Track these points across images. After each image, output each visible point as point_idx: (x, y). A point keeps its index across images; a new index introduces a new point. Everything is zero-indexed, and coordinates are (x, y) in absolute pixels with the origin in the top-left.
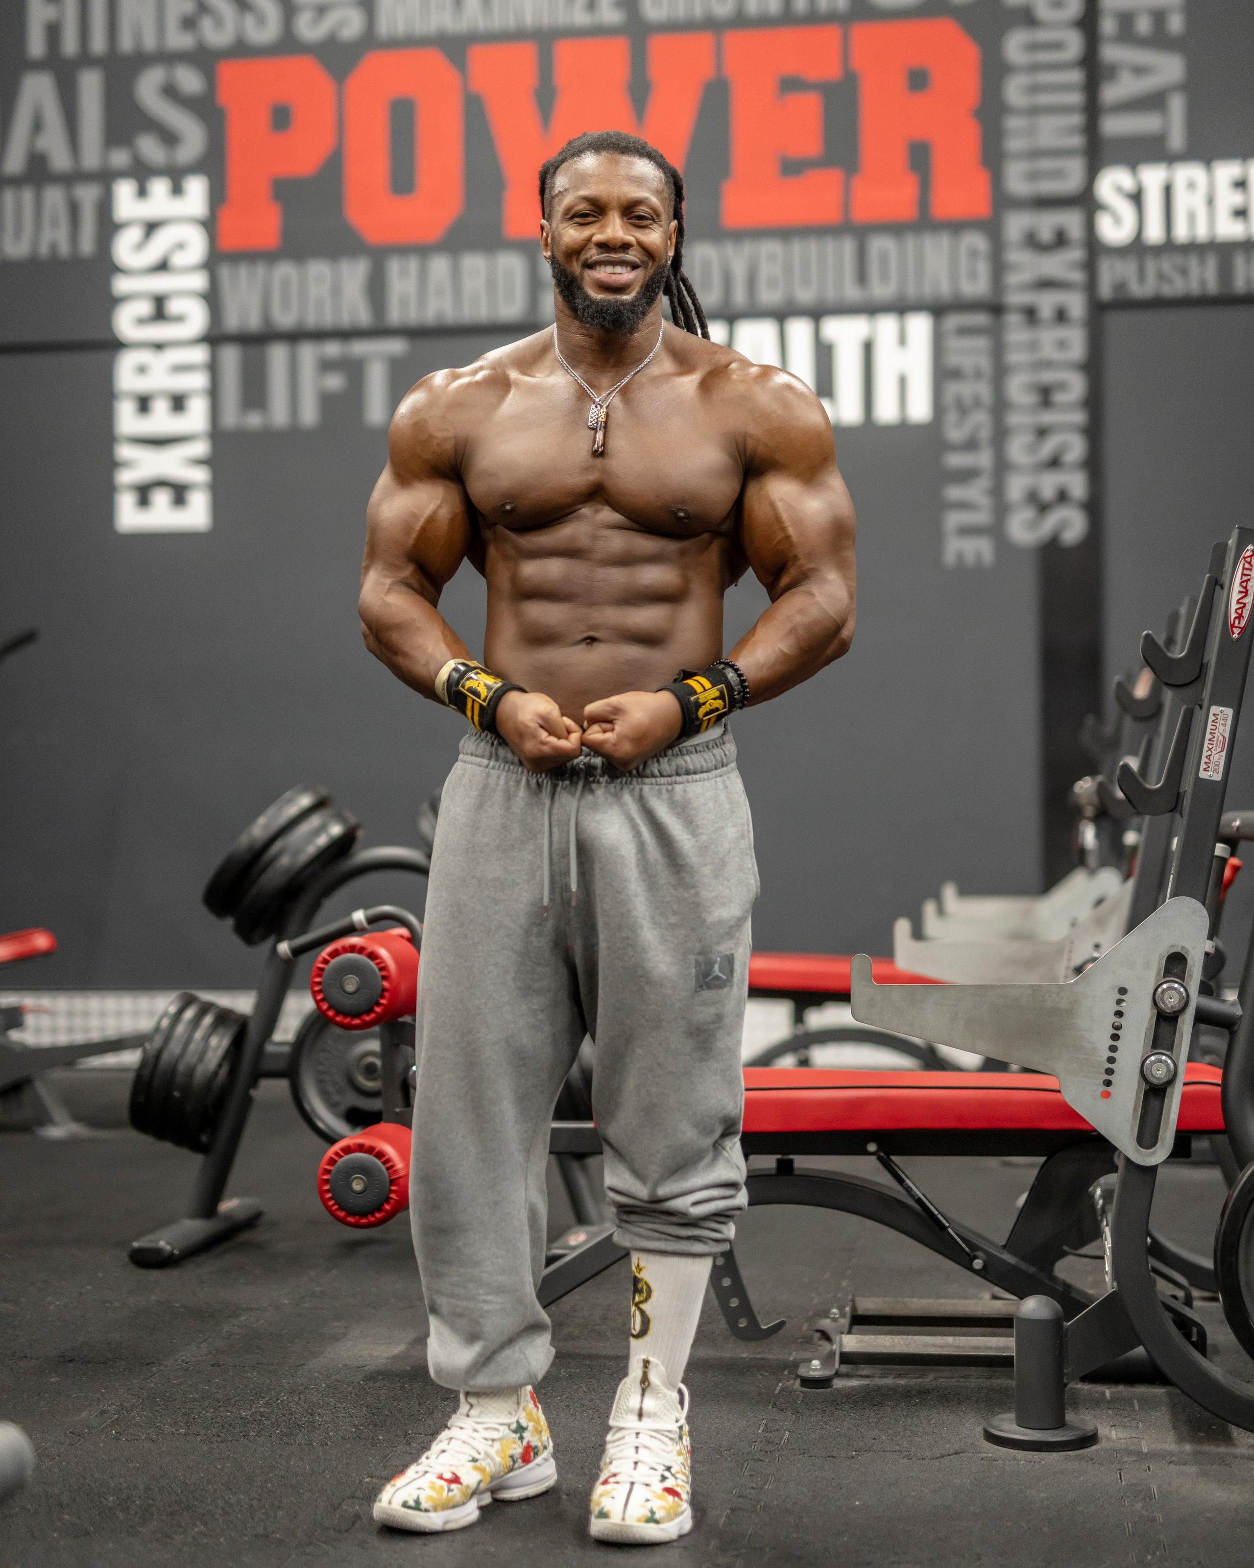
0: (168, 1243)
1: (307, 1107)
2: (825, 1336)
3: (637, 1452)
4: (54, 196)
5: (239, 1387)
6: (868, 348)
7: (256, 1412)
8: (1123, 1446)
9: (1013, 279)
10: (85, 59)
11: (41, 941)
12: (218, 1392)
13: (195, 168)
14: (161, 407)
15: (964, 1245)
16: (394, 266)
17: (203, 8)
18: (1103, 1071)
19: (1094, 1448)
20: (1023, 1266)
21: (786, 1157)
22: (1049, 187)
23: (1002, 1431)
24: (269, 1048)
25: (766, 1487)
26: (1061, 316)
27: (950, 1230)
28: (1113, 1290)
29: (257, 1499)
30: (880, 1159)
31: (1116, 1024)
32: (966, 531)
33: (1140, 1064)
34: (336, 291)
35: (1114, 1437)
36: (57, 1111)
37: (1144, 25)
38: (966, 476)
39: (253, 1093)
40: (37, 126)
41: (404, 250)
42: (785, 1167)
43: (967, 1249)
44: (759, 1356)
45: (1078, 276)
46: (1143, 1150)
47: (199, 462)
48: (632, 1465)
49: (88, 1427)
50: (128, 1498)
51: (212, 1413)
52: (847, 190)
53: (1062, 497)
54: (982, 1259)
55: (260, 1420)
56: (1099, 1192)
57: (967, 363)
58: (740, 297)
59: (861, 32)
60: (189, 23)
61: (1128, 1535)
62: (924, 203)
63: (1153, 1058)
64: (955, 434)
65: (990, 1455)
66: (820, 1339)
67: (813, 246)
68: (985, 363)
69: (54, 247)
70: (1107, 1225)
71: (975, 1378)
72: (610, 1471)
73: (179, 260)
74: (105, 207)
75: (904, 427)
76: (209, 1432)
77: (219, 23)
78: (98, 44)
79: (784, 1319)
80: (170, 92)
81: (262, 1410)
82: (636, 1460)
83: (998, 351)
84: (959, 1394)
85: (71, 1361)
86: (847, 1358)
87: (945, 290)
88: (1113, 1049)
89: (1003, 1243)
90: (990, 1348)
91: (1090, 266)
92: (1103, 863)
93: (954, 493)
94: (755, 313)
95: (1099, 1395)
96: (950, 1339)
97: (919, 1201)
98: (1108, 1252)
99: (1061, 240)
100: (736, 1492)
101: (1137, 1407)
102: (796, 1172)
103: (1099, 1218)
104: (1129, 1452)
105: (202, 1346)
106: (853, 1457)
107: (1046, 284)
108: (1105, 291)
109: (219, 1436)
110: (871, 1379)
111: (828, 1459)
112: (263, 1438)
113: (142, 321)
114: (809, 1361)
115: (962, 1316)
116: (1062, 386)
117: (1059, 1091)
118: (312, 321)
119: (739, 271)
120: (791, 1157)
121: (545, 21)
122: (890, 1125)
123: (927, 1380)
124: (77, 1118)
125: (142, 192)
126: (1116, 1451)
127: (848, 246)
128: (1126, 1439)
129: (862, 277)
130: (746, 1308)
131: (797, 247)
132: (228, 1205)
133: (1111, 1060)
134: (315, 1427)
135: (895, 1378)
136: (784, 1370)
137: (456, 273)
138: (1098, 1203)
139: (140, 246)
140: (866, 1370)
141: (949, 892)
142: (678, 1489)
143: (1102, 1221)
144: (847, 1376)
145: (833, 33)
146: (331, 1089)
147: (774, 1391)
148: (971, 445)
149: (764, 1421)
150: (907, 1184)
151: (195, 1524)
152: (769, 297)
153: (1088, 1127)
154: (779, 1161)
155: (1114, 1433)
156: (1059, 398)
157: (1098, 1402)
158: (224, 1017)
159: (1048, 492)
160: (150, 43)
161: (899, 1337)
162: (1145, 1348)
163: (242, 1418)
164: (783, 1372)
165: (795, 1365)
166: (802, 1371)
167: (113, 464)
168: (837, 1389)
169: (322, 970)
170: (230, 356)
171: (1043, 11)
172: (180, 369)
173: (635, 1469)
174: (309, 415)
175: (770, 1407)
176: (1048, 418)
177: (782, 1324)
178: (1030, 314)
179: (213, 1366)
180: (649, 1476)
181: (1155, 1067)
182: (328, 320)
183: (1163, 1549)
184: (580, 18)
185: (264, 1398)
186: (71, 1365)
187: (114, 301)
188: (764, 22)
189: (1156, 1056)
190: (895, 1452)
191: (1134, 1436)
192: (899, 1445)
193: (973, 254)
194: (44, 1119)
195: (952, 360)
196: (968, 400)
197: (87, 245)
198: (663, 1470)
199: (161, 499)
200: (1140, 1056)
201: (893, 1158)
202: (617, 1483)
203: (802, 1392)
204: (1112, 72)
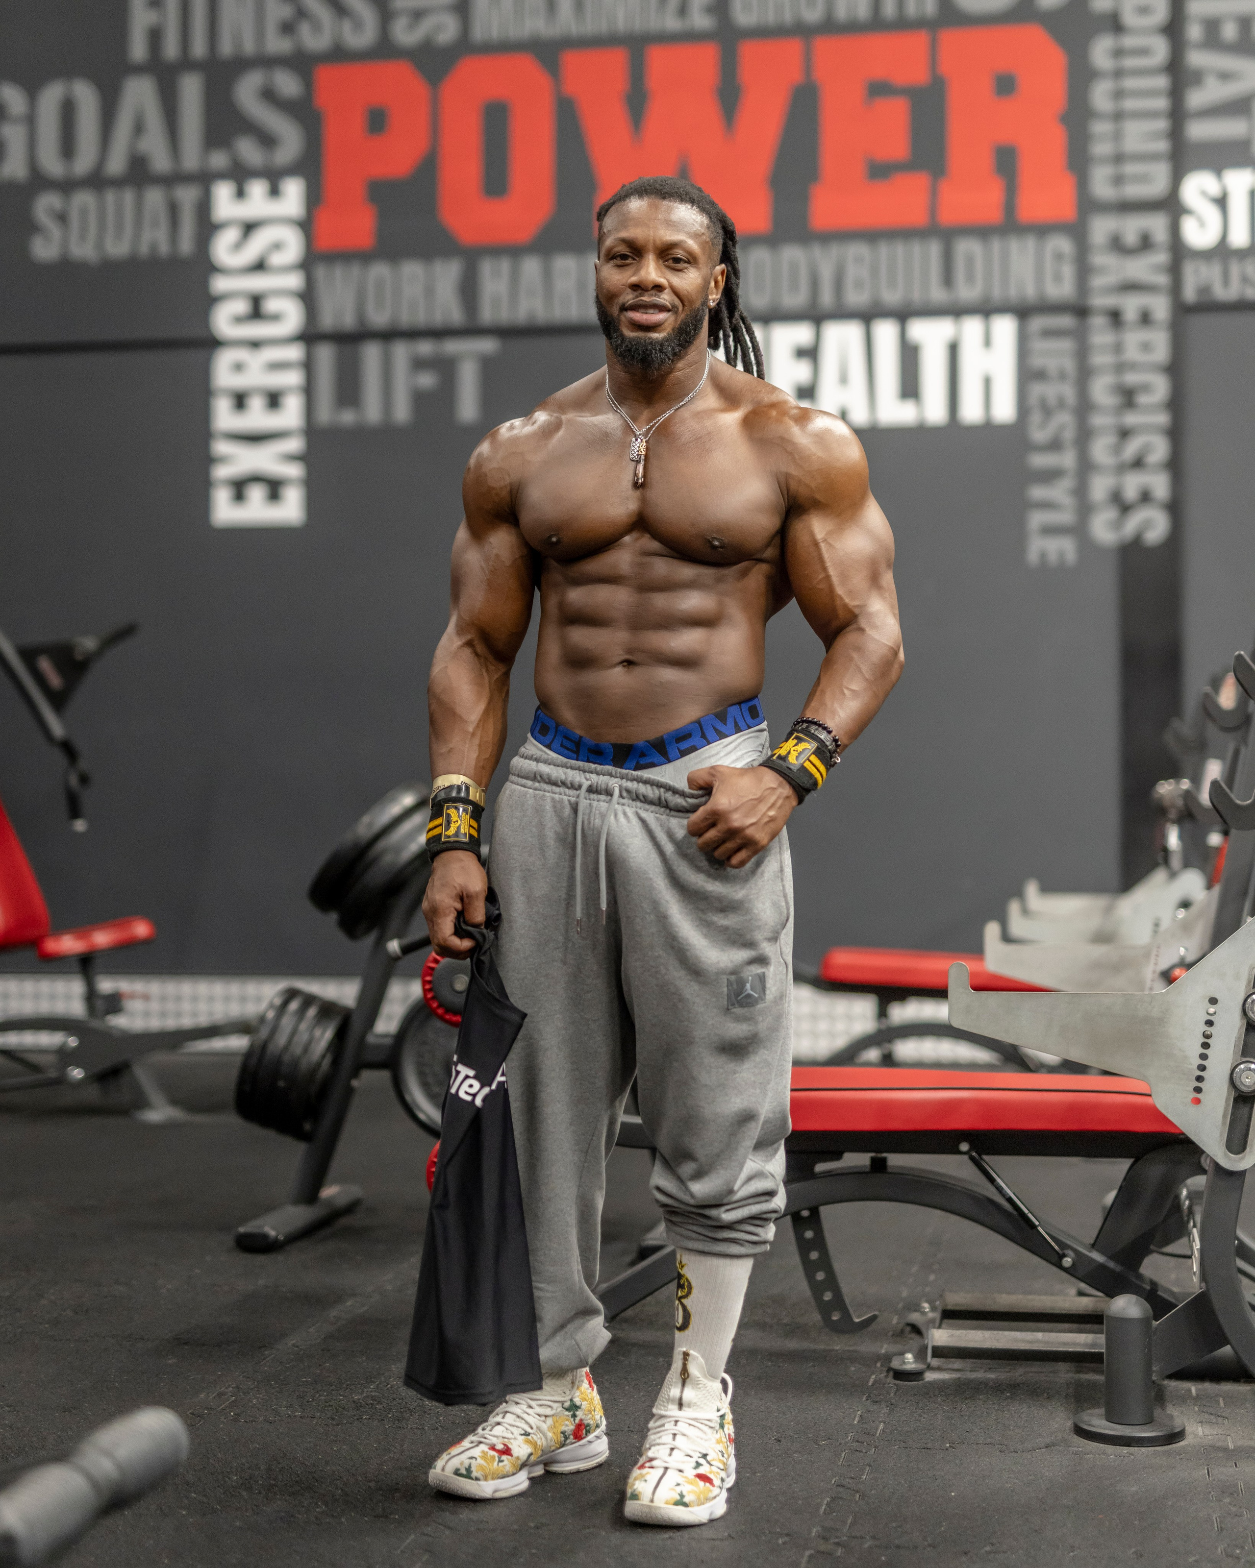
0: (274, 1228)
1: (408, 1098)
2: (916, 1330)
3: (674, 1439)
4: (154, 197)
5: (349, 1372)
6: (953, 350)
7: (368, 1397)
8: (1211, 1443)
9: (1098, 282)
10: (186, 63)
11: (141, 929)
12: (329, 1377)
13: (292, 170)
14: (256, 404)
15: (1053, 1244)
16: (486, 267)
17: (301, 13)
18: (1194, 1078)
19: (1182, 1443)
20: (1112, 1265)
21: (879, 1155)
22: (1133, 191)
23: (1090, 1425)
24: (371, 1039)
25: (864, 1477)
26: (1145, 319)
27: (1040, 1229)
28: (1201, 1290)
29: (374, 1480)
30: (972, 1159)
31: (1206, 1033)
32: (1049, 531)
33: (1229, 1072)
34: (430, 291)
35: (1201, 1433)
36: (155, 1095)
37: (1230, 31)
38: (1050, 476)
39: (355, 1083)
40: (139, 128)
41: (496, 251)
42: (879, 1166)
43: (1056, 1247)
44: (851, 1349)
45: (1162, 280)
46: (1231, 1155)
47: (291, 458)
48: (668, 1451)
49: (208, 1409)
50: (251, 1478)
51: (325, 1396)
52: (934, 193)
53: (1146, 497)
54: (1070, 1258)
55: (371, 1404)
56: (1184, 1192)
57: (1052, 364)
58: (827, 298)
59: (950, 38)
60: (287, 28)
61: (1216, 1529)
62: (1010, 207)
63: (1242, 1066)
64: (1039, 435)
65: (1080, 1449)
66: (910, 1332)
67: (899, 249)
68: (1069, 365)
69: (154, 247)
70: (1195, 1226)
71: (1064, 1373)
72: (647, 1456)
73: (277, 259)
74: (204, 207)
75: (988, 427)
76: (324, 1414)
77: (317, 27)
78: (199, 48)
79: (876, 1313)
80: (269, 95)
81: (373, 1394)
82: (673, 1447)
83: (1082, 353)
84: (1049, 1389)
85: (186, 1343)
86: (940, 1352)
87: (1030, 292)
88: (1204, 1057)
89: (1092, 1241)
90: (1079, 1344)
91: (1175, 269)
92: (1187, 864)
93: (1038, 492)
94: (842, 314)
95: (1185, 1392)
96: (1039, 1335)
97: (1010, 1200)
98: (1196, 1254)
99: (1146, 243)
100: (835, 1481)
101: (1222, 1404)
102: (890, 1170)
103: (1186, 1218)
104: (1215, 1448)
105: (310, 1330)
106: (947, 1449)
107: (1130, 287)
108: (1190, 294)
109: (333, 1419)
110: (961, 1373)
111: (923, 1450)
112: (376, 1422)
113: (239, 320)
114: (902, 1354)
115: (1050, 1311)
116: (1146, 388)
117: (1150, 1095)
118: (406, 319)
119: (827, 274)
120: (885, 1155)
121: (638, 25)
122: (982, 1125)
123: (1017, 1374)
124: (174, 1102)
125: (240, 194)
126: (1203, 1447)
127: (935, 249)
128: (1213, 1435)
129: (948, 279)
130: (839, 1302)
131: (883, 249)
132: (329, 1192)
133: (1202, 1068)
134: (426, 1412)
135: (985, 1371)
136: (876, 1363)
137: (547, 275)
138: (1184, 1203)
139: (238, 246)
140: (957, 1364)
141: (1032, 890)
142: (711, 1476)
143: (1188, 1222)
144: (939, 1369)
145: (921, 38)
146: (430, 1080)
147: (868, 1382)
148: (1055, 445)
149: (859, 1413)
150: (998, 1183)
151: (316, 1504)
152: (855, 298)
153: (1177, 1131)
154: (873, 1159)
155: (1200, 1429)
156: (1143, 399)
157: (1183, 1399)
158: (328, 1009)
159: (1131, 492)
160: (249, 47)
161: (990, 1332)
162: (1233, 1347)
163: (354, 1402)
164: (876, 1364)
165: (888, 1358)
166: (895, 1364)
167: (209, 460)
168: (929, 1383)
169: (433, 969)
170: (325, 354)
171: (1129, 18)
172: (277, 366)
173: (670, 1455)
174: (402, 412)
175: (864, 1399)
176: (1131, 419)
177: (874, 1317)
178: (1115, 317)
179: (323, 1350)
180: (683, 1462)
181: (1244, 1075)
182: (422, 318)
183: (1251, 1544)
184: (672, 23)
185: (374, 1382)
186: (186, 1347)
187: (212, 300)
188: (852, 27)
189: (1246, 1064)
190: (988, 1444)
191: (1221, 1432)
192: (991, 1437)
193: (1059, 257)
194: (141, 1102)
195: (1037, 362)
196: (1052, 401)
197: (186, 245)
198: (699, 1457)
199: (256, 494)
200: (1230, 1065)
201: (985, 1157)
202: (652, 1467)
203: (894, 1384)
204: (1197, 78)
